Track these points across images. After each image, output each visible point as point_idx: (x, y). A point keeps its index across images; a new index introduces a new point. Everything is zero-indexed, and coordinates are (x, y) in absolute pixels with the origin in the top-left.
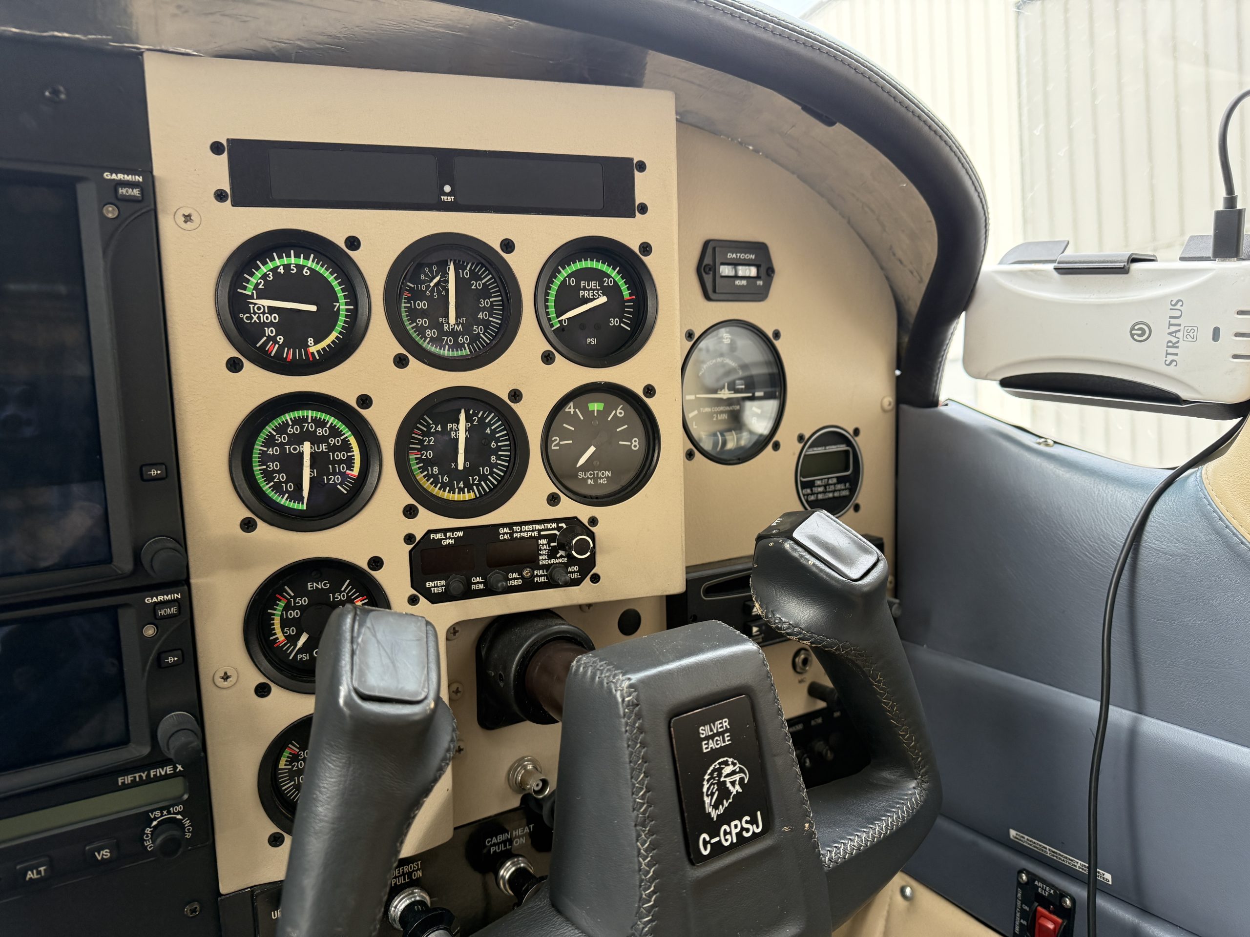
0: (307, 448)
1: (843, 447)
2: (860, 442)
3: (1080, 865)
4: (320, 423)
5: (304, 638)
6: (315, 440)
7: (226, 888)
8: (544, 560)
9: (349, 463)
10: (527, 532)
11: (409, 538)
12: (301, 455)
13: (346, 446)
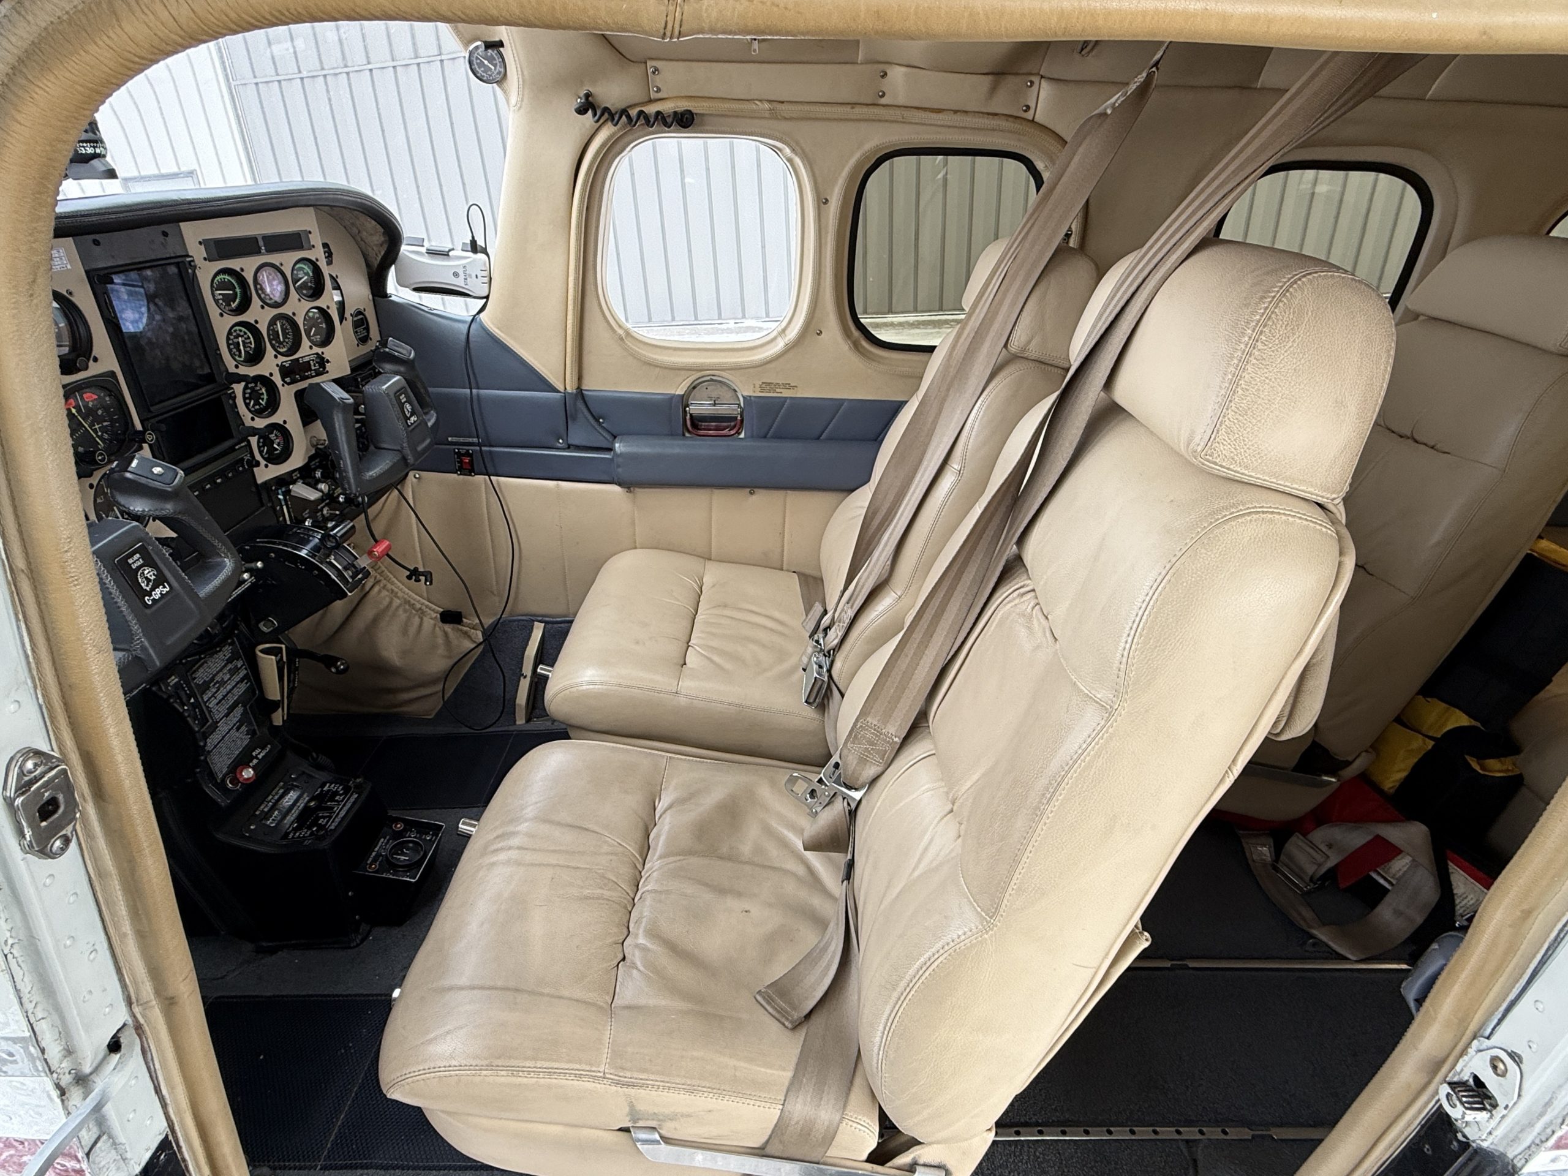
0: (240, 339)
1: (361, 316)
2: (366, 313)
3: (475, 440)
4: (241, 331)
5: (252, 402)
6: (242, 336)
7: (259, 481)
8: (313, 368)
9: (250, 343)
10: (306, 359)
11: (277, 365)
12: (238, 343)
13: (249, 338)
